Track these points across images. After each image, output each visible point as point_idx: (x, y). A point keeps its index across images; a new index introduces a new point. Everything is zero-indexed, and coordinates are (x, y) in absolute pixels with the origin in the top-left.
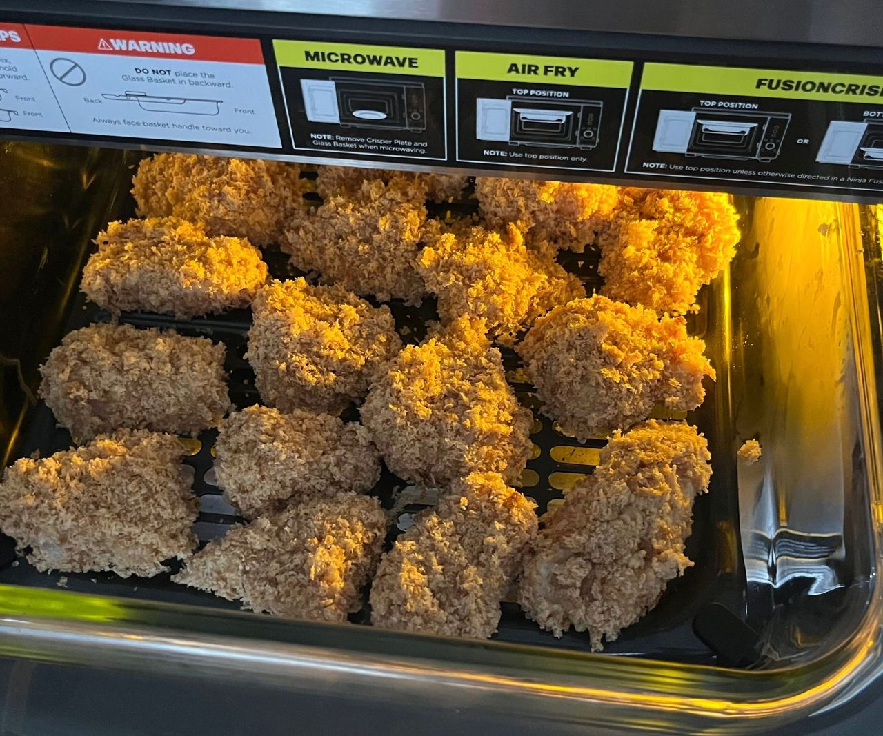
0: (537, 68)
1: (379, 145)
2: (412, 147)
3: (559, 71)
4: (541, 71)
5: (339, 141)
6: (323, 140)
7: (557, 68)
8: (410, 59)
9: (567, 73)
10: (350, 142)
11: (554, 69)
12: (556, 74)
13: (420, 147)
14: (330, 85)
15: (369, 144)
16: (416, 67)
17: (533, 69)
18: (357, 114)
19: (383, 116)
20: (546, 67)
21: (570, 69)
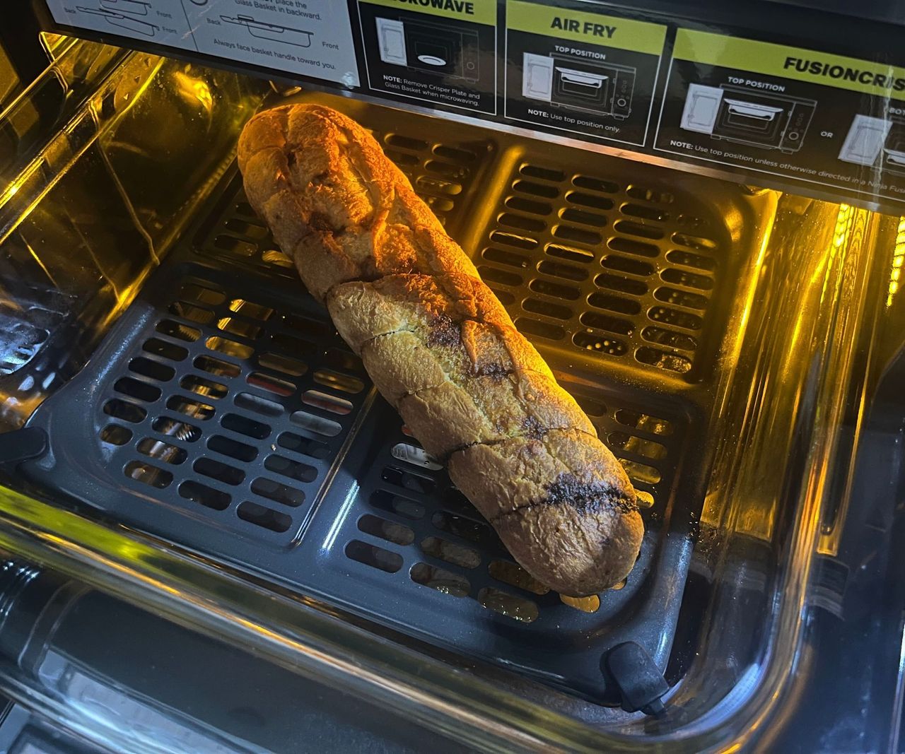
0: (578, 24)
1: (439, 93)
2: (467, 98)
3: (598, 30)
4: (581, 28)
5: (407, 85)
6: (393, 82)
7: (596, 26)
8: (468, 4)
9: (605, 33)
10: (415, 87)
11: (593, 27)
12: (595, 34)
13: (473, 99)
14: (399, 25)
15: (432, 91)
16: (472, 13)
17: (573, 26)
18: (421, 58)
19: (443, 63)
20: (586, 24)
21: (608, 28)
